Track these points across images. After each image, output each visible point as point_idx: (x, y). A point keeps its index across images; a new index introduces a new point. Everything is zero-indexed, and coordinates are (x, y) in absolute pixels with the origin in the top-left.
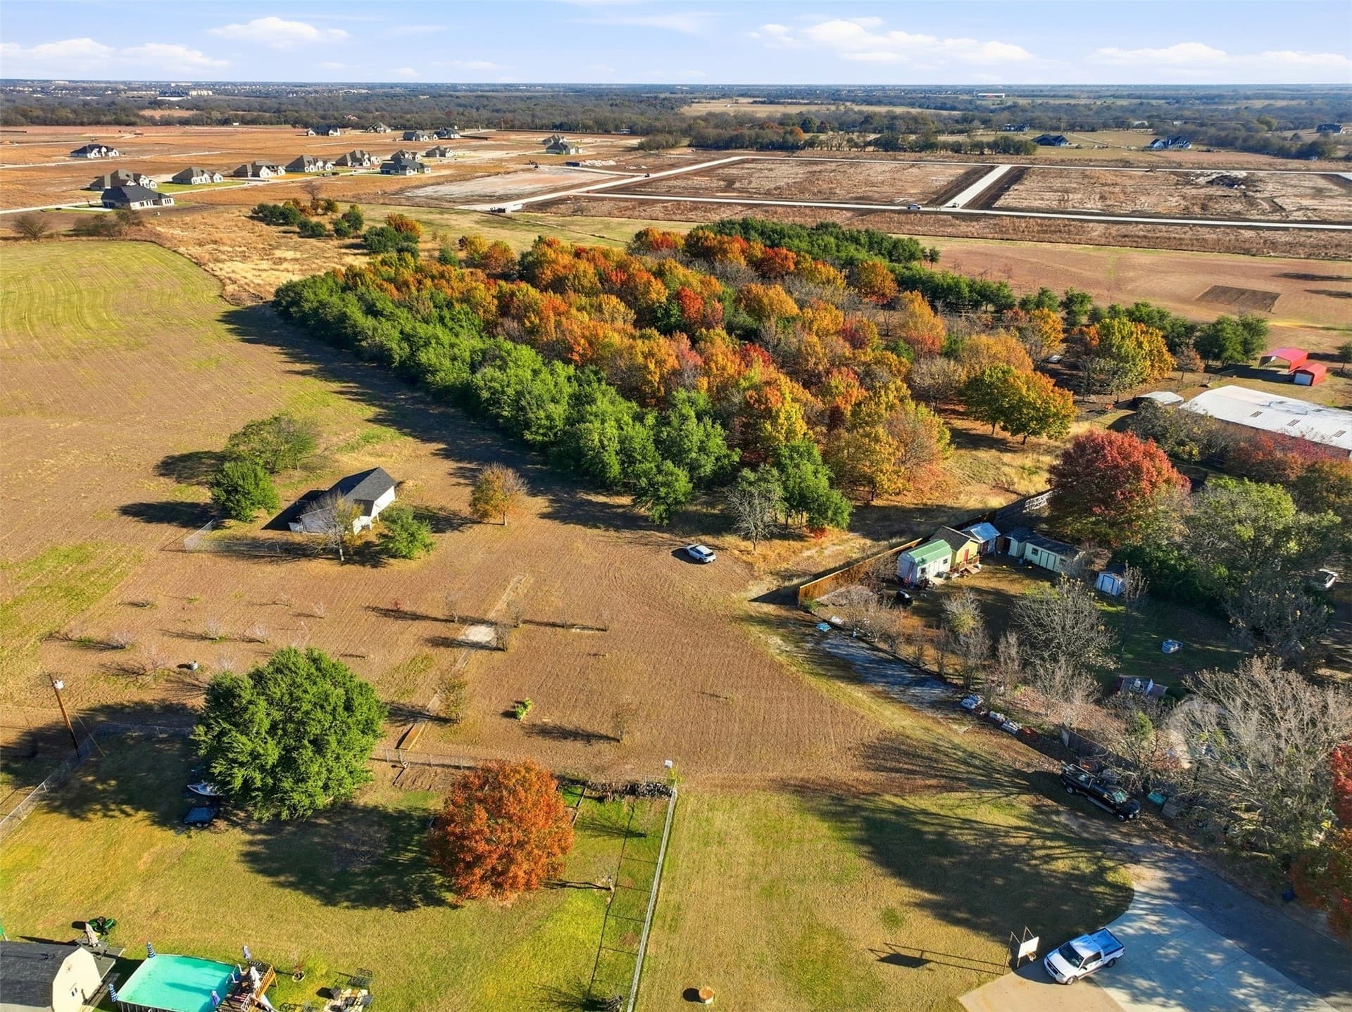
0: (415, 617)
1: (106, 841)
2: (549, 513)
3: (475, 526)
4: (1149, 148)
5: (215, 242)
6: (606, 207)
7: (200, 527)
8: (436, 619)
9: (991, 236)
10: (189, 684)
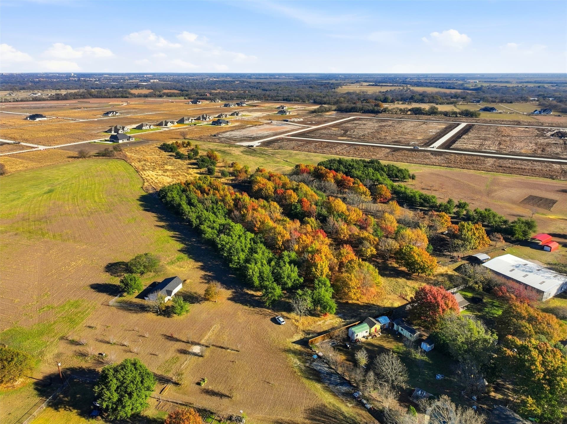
0: (177, 340)
1: (66, 420)
2: (231, 298)
3: (206, 302)
4: (533, 114)
5: (145, 160)
6: (293, 144)
7: (116, 296)
8: (183, 342)
9: (443, 165)
10: (100, 361)
